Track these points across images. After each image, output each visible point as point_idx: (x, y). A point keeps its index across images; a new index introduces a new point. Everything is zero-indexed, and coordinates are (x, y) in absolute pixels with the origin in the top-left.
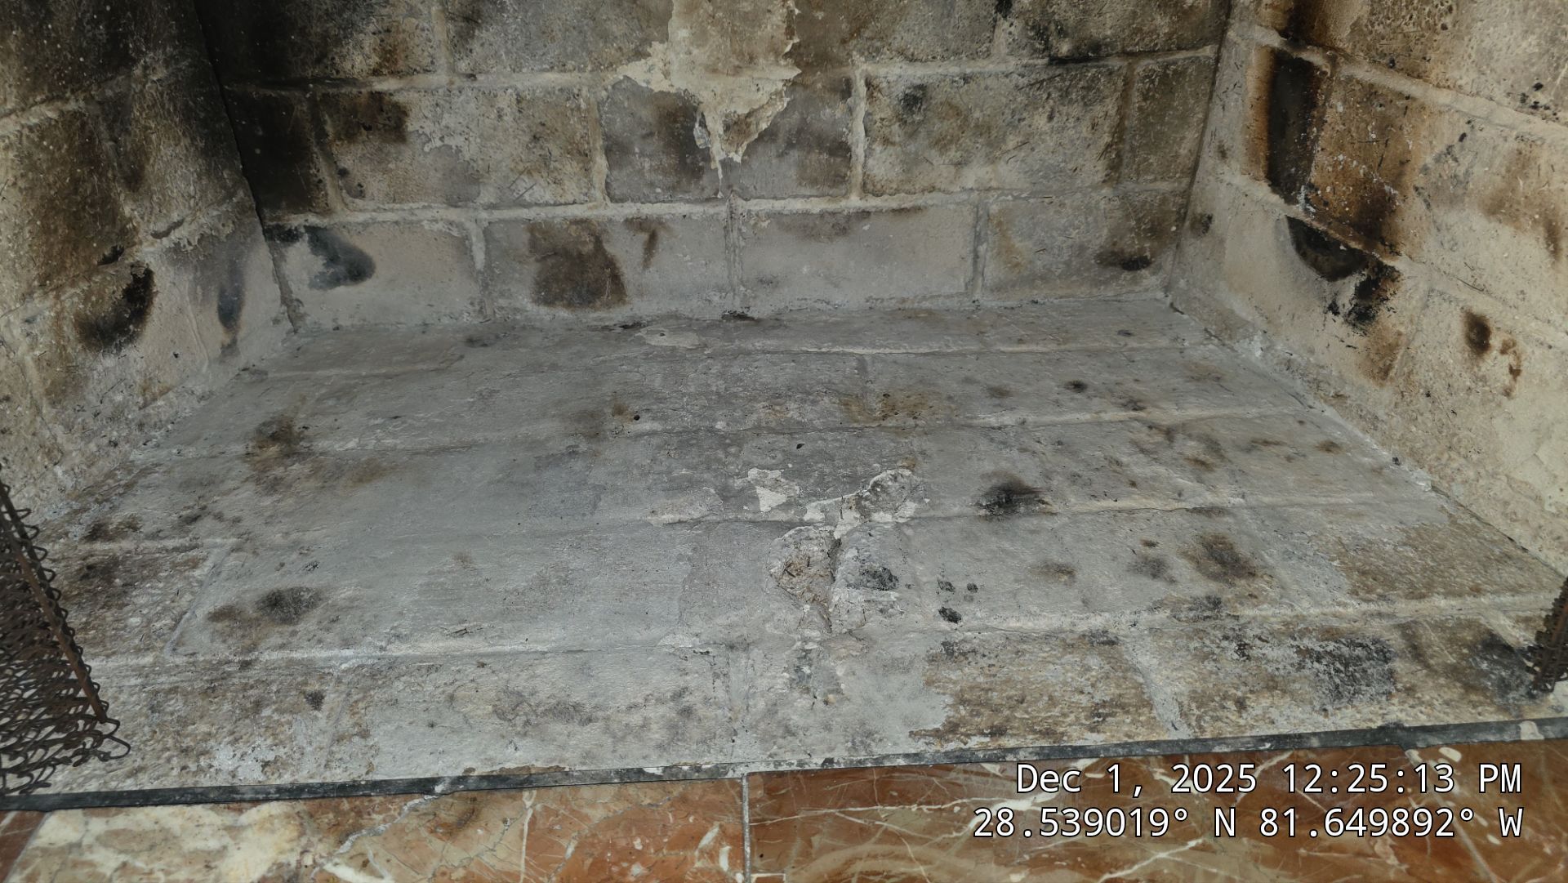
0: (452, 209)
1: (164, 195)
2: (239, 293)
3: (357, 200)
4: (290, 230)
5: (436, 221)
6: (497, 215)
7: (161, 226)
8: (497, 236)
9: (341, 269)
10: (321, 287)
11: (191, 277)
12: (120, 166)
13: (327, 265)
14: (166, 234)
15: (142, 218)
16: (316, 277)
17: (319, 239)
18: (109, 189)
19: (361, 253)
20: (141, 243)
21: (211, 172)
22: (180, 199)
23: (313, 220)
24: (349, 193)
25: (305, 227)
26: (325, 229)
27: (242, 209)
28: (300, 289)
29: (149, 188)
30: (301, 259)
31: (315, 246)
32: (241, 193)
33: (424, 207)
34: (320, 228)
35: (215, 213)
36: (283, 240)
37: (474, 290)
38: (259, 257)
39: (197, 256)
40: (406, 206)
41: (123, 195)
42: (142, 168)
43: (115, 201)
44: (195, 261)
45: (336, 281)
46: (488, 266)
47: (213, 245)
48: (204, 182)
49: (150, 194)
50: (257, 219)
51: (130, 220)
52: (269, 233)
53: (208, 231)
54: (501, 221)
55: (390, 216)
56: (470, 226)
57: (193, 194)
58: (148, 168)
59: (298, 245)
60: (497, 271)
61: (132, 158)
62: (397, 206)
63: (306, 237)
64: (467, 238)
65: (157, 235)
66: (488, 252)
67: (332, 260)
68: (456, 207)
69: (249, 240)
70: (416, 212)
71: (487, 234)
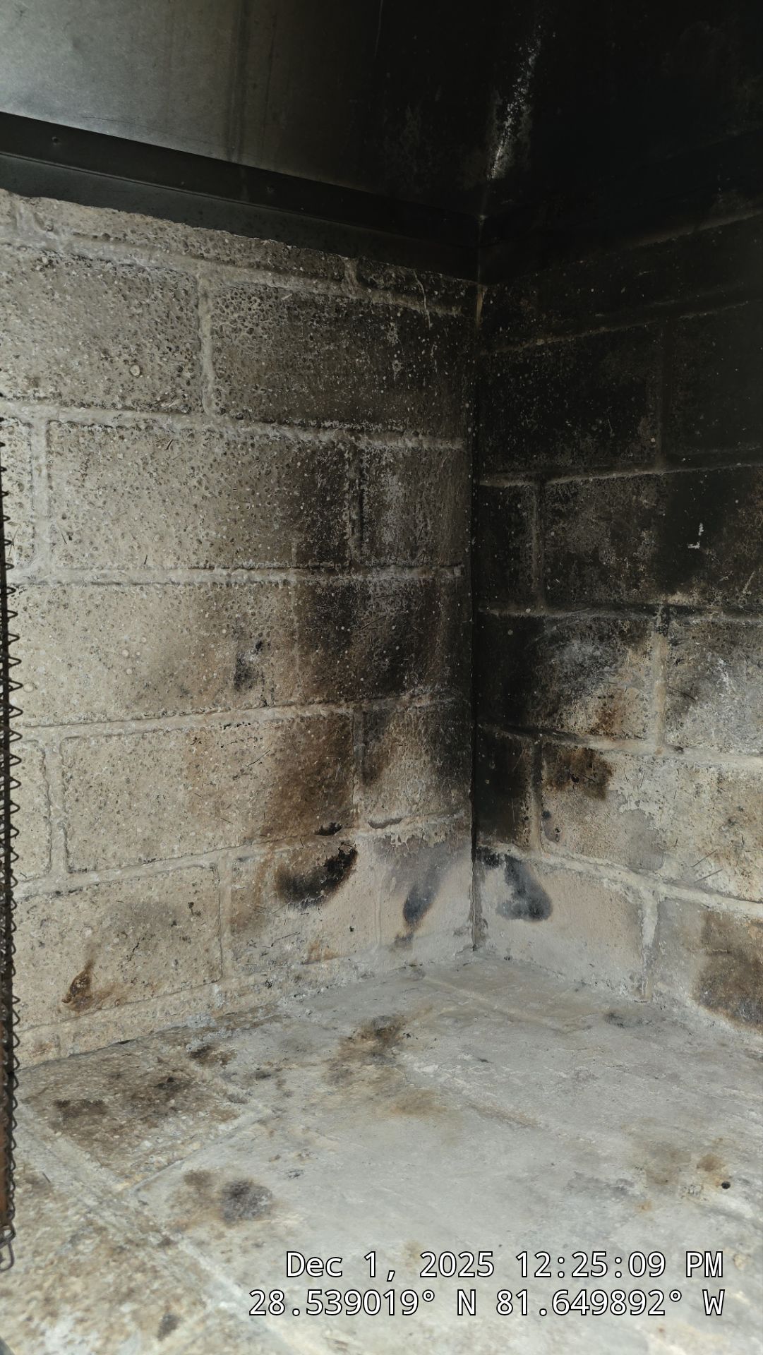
0: (633, 874)
1: (390, 795)
2: (429, 896)
3: (552, 843)
4: (494, 855)
5: (616, 882)
6: (676, 892)
7: (379, 819)
8: (670, 914)
9: (524, 903)
10: (504, 915)
11: (390, 868)
12: (363, 763)
13: (514, 896)
14: (383, 826)
15: (366, 808)
16: (504, 903)
17: (514, 870)
18: (346, 778)
19: (544, 894)
20: (358, 827)
21: (441, 788)
22: (404, 802)
23: (515, 852)
24: (546, 834)
25: (506, 855)
26: (520, 862)
27: (459, 826)
28: (489, 912)
29: (381, 786)
30: (496, 882)
31: (509, 875)
32: (462, 813)
33: (607, 865)
34: (516, 860)
35: (433, 822)
36: (487, 863)
37: (639, 965)
38: (461, 871)
39: (402, 852)
40: (592, 860)
41: (358, 786)
42: (380, 769)
43: (348, 788)
44: (398, 856)
45: (517, 913)
46: (655, 944)
47: (421, 847)
48: (430, 794)
49: (380, 791)
50: (470, 838)
51: (356, 807)
52: (476, 854)
53: (420, 835)
54: (677, 899)
55: (577, 866)
56: (645, 894)
57: (417, 801)
58: (386, 770)
59: (496, 870)
60: (663, 952)
61: (374, 760)
62: (585, 857)
63: (505, 865)
64: (640, 907)
65: (373, 825)
66: (658, 929)
67: (520, 893)
68: (637, 873)
69: (455, 854)
70: (601, 868)
71: (661, 909)
